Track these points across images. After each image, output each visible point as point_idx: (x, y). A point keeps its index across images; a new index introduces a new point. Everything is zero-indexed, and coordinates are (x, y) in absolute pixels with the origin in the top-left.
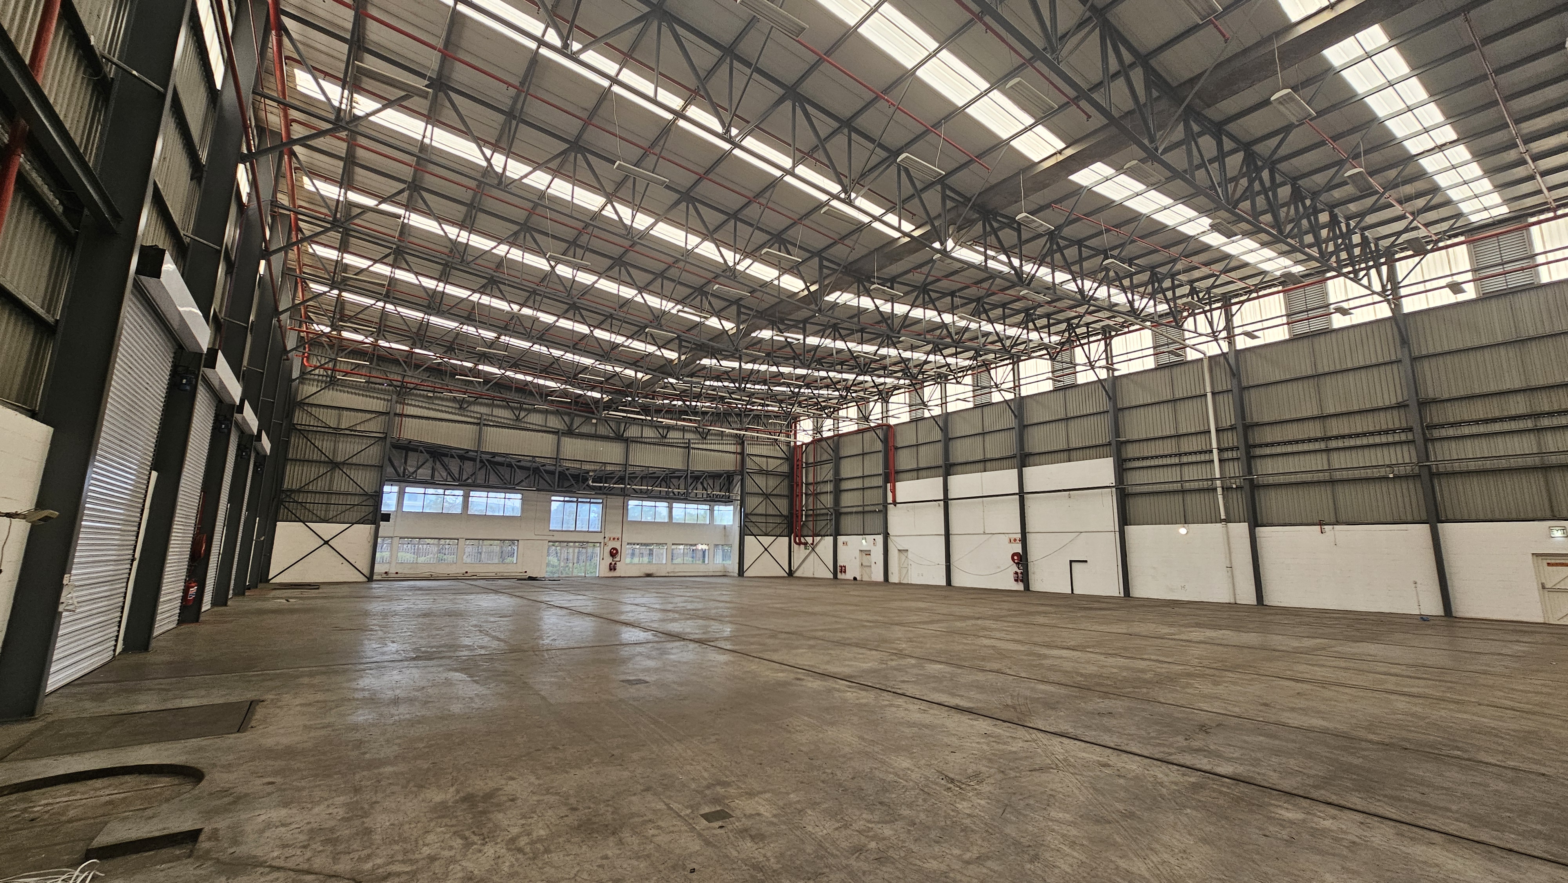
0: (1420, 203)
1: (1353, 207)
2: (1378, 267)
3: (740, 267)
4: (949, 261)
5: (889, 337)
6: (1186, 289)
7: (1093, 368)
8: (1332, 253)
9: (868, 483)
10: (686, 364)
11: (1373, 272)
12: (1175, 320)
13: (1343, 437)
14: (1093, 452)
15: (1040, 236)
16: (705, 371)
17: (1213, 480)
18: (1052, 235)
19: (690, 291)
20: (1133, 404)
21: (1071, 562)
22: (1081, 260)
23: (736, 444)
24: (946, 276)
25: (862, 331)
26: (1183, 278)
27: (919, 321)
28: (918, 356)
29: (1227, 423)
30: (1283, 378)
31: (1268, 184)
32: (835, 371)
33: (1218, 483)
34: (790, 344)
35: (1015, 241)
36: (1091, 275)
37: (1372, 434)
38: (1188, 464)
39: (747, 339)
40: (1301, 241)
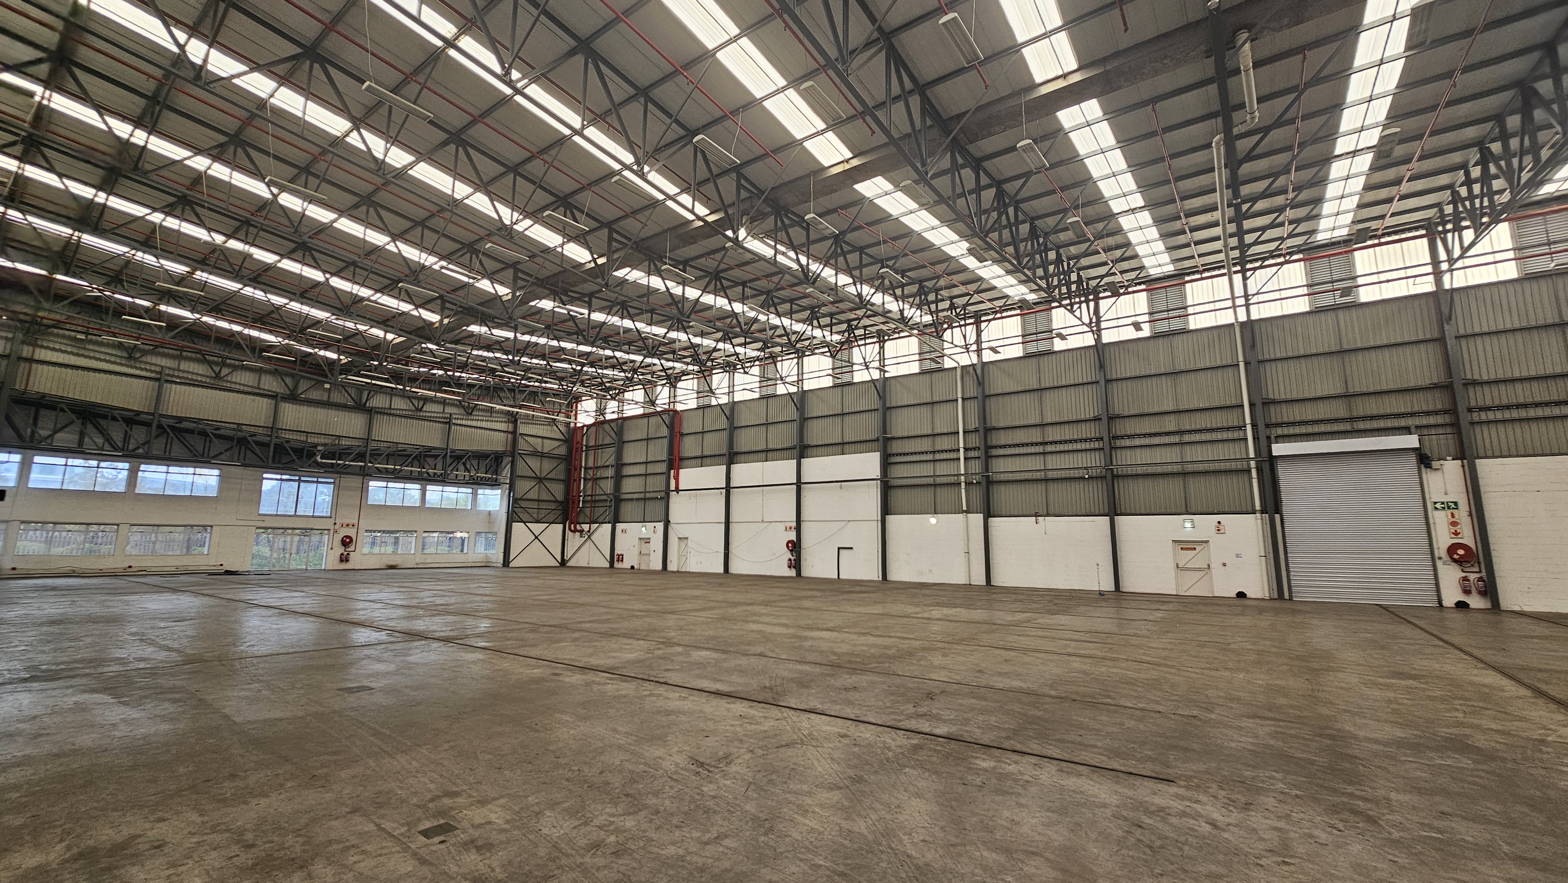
0: (1118, 253)
1: (1073, 250)
2: (1087, 302)
3: (519, 228)
4: (742, 251)
5: (679, 321)
6: (947, 304)
7: (867, 368)
8: (1056, 287)
9: (651, 469)
10: (449, 329)
11: (1084, 306)
12: (937, 331)
13: (1056, 443)
14: (863, 446)
15: (825, 238)
16: (473, 339)
17: (959, 475)
18: (837, 239)
19: (458, 246)
20: (899, 404)
21: (839, 549)
22: (861, 266)
23: (508, 422)
24: (738, 266)
25: (652, 311)
26: (945, 293)
27: (710, 307)
28: (709, 343)
29: (971, 427)
30: (1016, 389)
31: (1012, 220)
32: (621, 351)
33: (963, 478)
34: (573, 318)
35: (804, 240)
36: (869, 281)
37: (1076, 441)
38: (940, 460)
39: (524, 308)
40: (1034, 274)
